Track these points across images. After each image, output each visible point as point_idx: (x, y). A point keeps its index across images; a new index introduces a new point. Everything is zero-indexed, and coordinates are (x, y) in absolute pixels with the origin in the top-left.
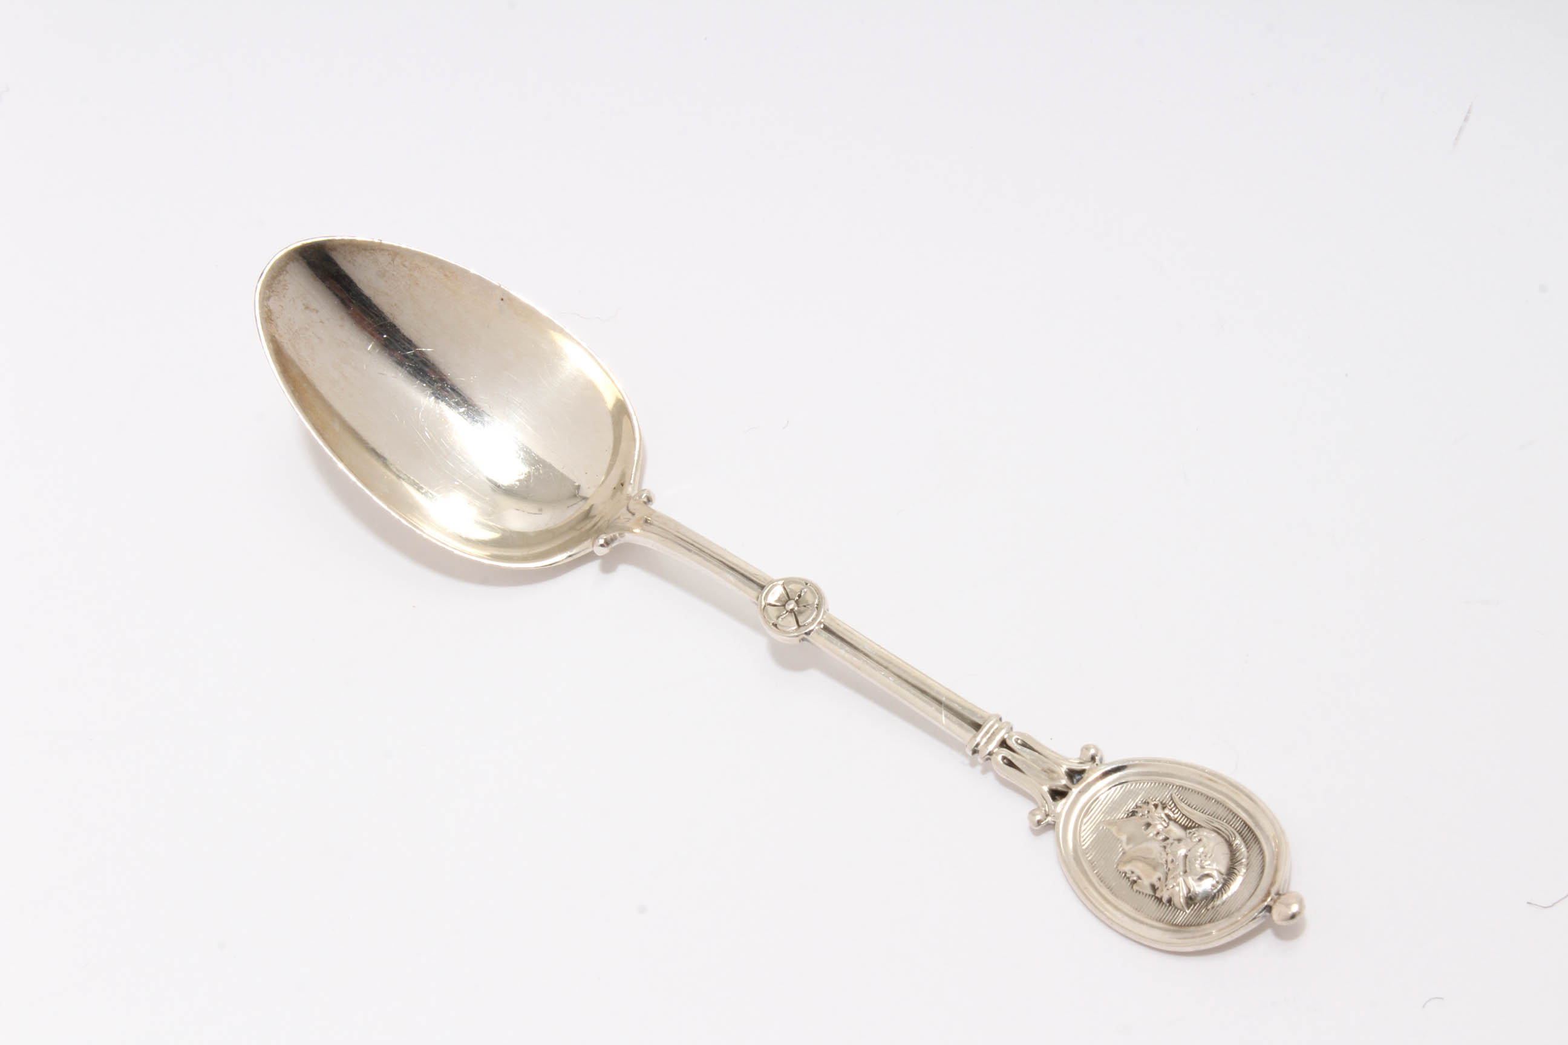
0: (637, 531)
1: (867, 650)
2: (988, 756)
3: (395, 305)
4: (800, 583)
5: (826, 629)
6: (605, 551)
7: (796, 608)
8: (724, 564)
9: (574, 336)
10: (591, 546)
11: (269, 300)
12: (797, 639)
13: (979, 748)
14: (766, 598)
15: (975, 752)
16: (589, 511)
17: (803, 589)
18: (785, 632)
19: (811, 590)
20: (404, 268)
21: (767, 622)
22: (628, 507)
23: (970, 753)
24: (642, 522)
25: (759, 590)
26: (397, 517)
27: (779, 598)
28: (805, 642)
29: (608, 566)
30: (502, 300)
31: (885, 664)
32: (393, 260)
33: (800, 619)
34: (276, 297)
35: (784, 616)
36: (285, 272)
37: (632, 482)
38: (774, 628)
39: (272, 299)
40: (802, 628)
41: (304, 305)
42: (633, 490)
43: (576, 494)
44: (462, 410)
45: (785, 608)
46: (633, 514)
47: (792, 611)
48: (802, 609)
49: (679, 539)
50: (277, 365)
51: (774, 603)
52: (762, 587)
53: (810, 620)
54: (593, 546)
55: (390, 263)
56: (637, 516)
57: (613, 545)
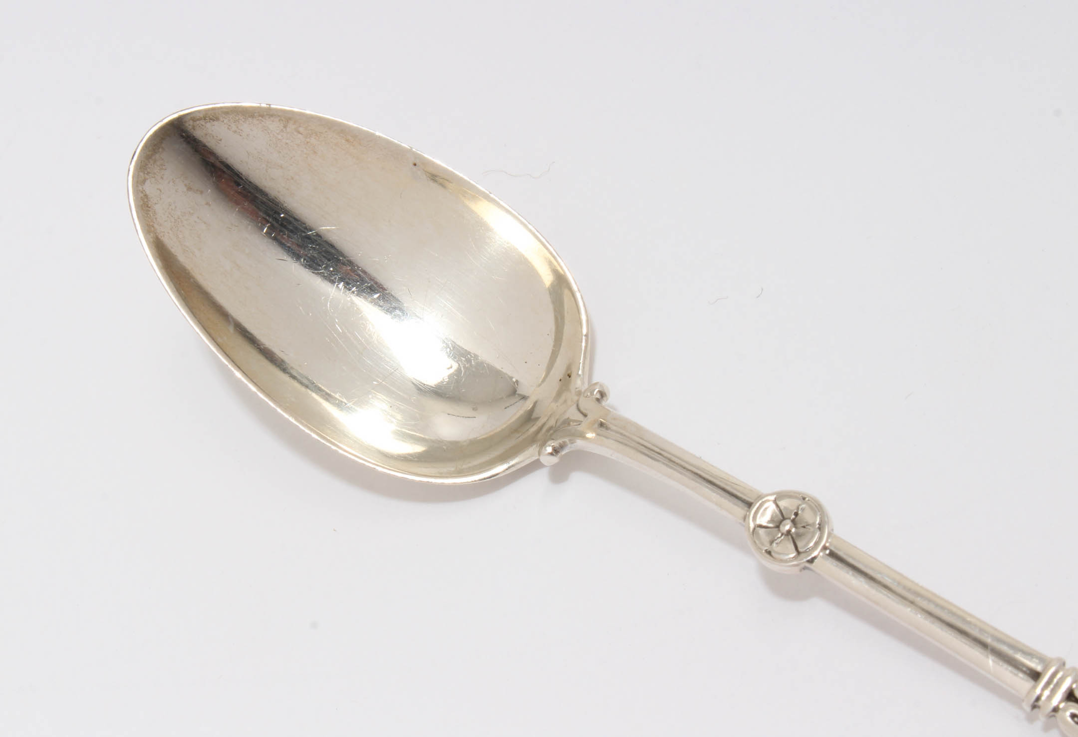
0: (590, 435)
1: (888, 581)
2: (1053, 713)
3: (292, 179)
4: (796, 497)
5: (833, 555)
6: (555, 460)
7: (793, 530)
8: (701, 477)
9: (502, 203)
10: (537, 453)
11: (144, 184)
12: (797, 569)
13: (1040, 703)
14: (754, 518)
15: (1034, 707)
16: (531, 411)
17: (800, 505)
18: (782, 561)
19: (810, 507)
20: (300, 135)
21: (759, 549)
22: (578, 405)
23: (1028, 709)
24: (596, 426)
25: (746, 509)
26: (307, 431)
27: (772, 517)
28: (806, 571)
29: (559, 475)
30: (415, 165)
31: (911, 597)
32: (285, 127)
33: (800, 544)
34: (153, 179)
35: (780, 540)
36: (161, 150)
37: (580, 372)
38: (768, 556)
39: (148, 182)
40: (802, 555)
41: (186, 185)
42: (583, 383)
43: (514, 392)
44: (376, 296)
45: (779, 530)
46: (585, 415)
47: (789, 532)
48: (802, 530)
49: (643, 447)
50: (158, 260)
51: (764, 524)
52: (749, 505)
53: (811, 544)
54: (539, 455)
55: (282, 131)
56: (591, 417)
57: (563, 453)
